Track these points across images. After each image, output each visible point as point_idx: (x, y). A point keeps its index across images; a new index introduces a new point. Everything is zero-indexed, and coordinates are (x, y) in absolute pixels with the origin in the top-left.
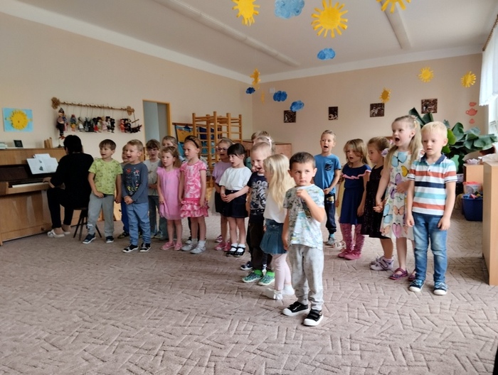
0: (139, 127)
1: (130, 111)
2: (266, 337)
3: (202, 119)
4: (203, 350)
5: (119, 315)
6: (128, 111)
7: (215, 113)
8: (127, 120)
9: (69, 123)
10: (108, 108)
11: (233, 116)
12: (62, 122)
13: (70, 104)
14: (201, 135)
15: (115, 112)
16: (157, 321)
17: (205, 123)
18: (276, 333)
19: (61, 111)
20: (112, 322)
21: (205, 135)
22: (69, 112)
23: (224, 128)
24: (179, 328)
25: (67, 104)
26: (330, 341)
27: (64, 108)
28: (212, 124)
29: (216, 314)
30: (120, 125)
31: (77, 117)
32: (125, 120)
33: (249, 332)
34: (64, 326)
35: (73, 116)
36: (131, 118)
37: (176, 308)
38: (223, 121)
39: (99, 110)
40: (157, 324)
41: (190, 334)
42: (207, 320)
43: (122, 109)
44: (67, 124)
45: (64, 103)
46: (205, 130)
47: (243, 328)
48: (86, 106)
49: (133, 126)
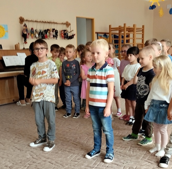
0: (73, 36)
1: (68, 24)
3: (116, 29)
5: (54, 156)
6: (66, 25)
7: (125, 24)
8: (66, 31)
9: (30, 34)
10: (54, 23)
11: (137, 26)
12: (25, 33)
13: (31, 21)
14: (115, 40)
15: (58, 25)
16: (76, 163)
17: (118, 32)
19: (25, 25)
20: (49, 160)
21: (118, 40)
22: (30, 26)
23: (131, 35)
25: (29, 21)
27: (27, 23)
28: (123, 32)
30: (61, 34)
31: (34, 29)
32: (64, 31)
34: (21, 160)
35: (32, 29)
36: (68, 29)
38: (130, 30)
39: (48, 24)
43: (62, 24)
44: (29, 34)
45: (27, 20)
46: (117, 37)
48: (40, 22)
49: (69, 35)
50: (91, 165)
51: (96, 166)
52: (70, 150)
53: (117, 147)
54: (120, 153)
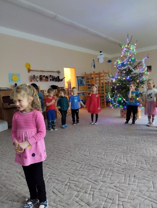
1: (59, 72)
2: (119, 180)
4: (87, 184)
5: (51, 162)
15: (53, 73)
16: (67, 167)
18: (124, 178)
20: (48, 166)
24: (77, 171)
26: (152, 184)
29: (94, 165)
33: (110, 176)
37: (76, 161)
40: (67, 169)
41: (82, 175)
42: (90, 168)
44: (32, 79)
47: (107, 174)
50: (78, 168)
51: (82, 169)
52: (63, 157)
53: (96, 153)
54: (98, 158)
